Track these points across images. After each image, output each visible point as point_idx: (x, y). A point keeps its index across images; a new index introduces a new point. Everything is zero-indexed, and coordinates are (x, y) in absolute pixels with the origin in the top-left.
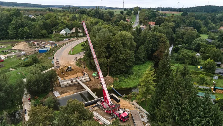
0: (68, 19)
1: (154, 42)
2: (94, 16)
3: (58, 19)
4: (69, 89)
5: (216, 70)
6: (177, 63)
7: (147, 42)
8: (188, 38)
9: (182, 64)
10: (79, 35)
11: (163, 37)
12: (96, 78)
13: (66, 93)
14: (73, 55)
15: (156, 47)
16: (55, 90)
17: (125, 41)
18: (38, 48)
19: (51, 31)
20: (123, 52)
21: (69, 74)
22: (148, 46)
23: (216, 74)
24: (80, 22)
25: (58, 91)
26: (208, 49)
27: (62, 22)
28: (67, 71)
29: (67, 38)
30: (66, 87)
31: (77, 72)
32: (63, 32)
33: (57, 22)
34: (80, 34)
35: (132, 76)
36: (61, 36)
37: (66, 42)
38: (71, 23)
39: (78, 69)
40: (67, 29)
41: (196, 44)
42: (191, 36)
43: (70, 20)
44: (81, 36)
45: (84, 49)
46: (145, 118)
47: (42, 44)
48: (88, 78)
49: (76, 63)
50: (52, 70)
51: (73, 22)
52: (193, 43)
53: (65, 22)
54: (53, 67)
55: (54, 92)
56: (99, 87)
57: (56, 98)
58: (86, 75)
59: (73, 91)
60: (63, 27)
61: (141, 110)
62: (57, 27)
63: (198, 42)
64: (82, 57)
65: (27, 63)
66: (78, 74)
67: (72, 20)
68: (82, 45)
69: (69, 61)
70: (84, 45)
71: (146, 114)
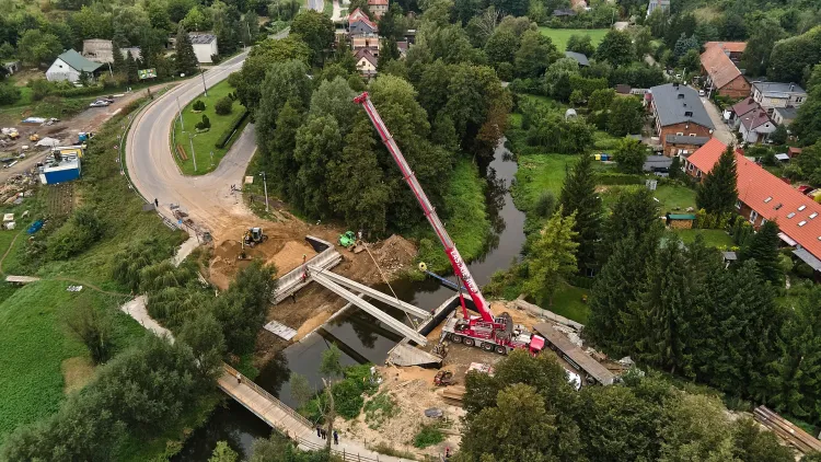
1: (473, 100)
5: (646, 163)
6: (537, 152)
8: (528, 57)
9: (550, 152)
10: (143, 77)
11: (492, 79)
13: (303, 319)
14: (203, 174)
15: (480, 114)
16: (266, 320)
18: (12, 160)
21: (266, 256)
22: (459, 113)
23: (647, 172)
24: (107, 15)
25: (277, 320)
26: (596, 95)
28: (252, 244)
30: (286, 299)
31: (281, 240)
32: (62, 69)
34: (144, 74)
36: (66, 88)
37: (109, 115)
39: (275, 230)
40: (73, 52)
41: (556, 77)
42: (536, 51)
43: (58, 7)
44: (149, 82)
45: (224, 145)
46: (574, 338)
47: (13, 139)
48: (336, 255)
49: (249, 205)
50: (196, 253)
51: (75, 15)
52: (548, 74)
53: (40, 19)
54: (187, 238)
55: (268, 327)
56: (387, 276)
57: (291, 342)
58: (327, 247)
59: (320, 309)
60: (50, 46)
61: (549, 320)
62: (13, 43)
63: (561, 72)
64: (250, 180)
65: (71, 244)
66: (287, 246)
67: (64, 6)
68: (200, 126)
69: (218, 204)
70: (207, 125)
71: (569, 326)
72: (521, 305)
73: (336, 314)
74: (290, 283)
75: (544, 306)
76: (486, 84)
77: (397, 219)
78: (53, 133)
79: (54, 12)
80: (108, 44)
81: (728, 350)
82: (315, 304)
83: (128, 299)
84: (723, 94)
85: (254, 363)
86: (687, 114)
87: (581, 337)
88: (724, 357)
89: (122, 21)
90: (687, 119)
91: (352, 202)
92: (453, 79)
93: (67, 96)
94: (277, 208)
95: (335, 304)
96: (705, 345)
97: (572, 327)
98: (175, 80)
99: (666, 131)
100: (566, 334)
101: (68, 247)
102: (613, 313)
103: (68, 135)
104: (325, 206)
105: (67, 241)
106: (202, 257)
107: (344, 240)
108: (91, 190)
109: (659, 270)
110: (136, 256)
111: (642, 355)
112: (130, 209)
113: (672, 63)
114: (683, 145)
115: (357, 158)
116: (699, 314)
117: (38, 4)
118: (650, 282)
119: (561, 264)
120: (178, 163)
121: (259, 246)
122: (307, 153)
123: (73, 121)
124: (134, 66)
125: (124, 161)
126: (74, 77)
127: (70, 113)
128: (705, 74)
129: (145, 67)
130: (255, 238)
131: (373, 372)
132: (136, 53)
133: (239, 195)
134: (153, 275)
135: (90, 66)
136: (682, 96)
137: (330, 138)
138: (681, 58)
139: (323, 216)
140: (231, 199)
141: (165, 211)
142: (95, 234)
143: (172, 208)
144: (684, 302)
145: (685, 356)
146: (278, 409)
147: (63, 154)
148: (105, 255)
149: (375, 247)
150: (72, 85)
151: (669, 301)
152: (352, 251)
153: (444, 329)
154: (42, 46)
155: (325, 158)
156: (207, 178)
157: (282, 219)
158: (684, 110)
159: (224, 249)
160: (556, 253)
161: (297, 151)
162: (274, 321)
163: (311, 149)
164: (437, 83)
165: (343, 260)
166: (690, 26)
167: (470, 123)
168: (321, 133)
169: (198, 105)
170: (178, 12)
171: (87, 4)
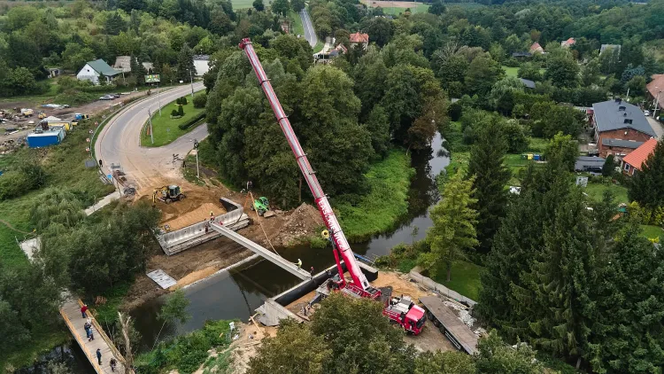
0: (92, 26)
1: (408, 95)
2: (177, 16)
3: (54, 26)
4: (197, 260)
5: (578, 162)
7: (390, 96)
8: (477, 77)
10: (148, 81)
11: (429, 79)
12: (266, 215)
13: (189, 271)
14: (158, 146)
15: (415, 108)
16: (152, 268)
17: (339, 95)
18: (15, 130)
19: (42, 69)
20: (341, 129)
21: (178, 213)
22: (394, 106)
23: (578, 171)
24: (137, 38)
25: (164, 269)
27: (76, 38)
28: (168, 200)
29: (109, 90)
30: (182, 252)
31: (198, 201)
32: (88, 73)
33: (54, 38)
34: (150, 79)
35: (371, 198)
36: (86, 85)
37: (111, 104)
38: (107, 42)
39: (197, 192)
40: (101, 61)
41: (500, 93)
42: (485, 72)
43: (103, 32)
44: (156, 85)
45: (185, 128)
46: (465, 316)
47: (27, 116)
48: (244, 216)
49: (183, 172)
50: (114, 204)
51: (114, 38)
52: (493, 90)
53: (86, 38)
54: (113, 191)
55: (152, 274)
56: (288, 240)
57: (167, 291)
58: (236, 208)
59: (210, 263)
60: (85, 56)
61: (441, 295)
62: (59, 54)
63: (505, 88)
64: (195, 152)
65: (8, 188)
66: (203, 206)
67: (108, 32)
68: (174, 113)
69: (157, 168)
70: (180, 113)
71: (462, 303)
72: (416, 278)
73: (223, 270)
74: (187, 237)
75: (437, 279)
76: (424, 82)
78: (60, 114)
79: (99, 35)
80: (129, 59)
81: (646, 341)
82: (206, 258)
86: (626, 121)
87: (473, 316)
88: (641, 351)
89: (148, 43)
90: (628, 125)
92: (390, 74)
93: (84, 91)
94: (208, 176)
95: (227, 261)
96: (617, 335)
97: (465, 304)
98: (174, 85)
99: (602, 135)
100: (456, 313)
101: (4, 190)
102: (506, 287)
103: (70, 116)
104: (244, 173)
105: (6, 185)
106: (118, 208)
107: (256, 205)
109: (559, 235)
111: (537, 340)
112: (81, 166)
113: (618, 90)
114: (620, 148)
116: (609, 293)
117: (89, 30)
118: (548, 249)
119: (456, 234)
120: (142, 135)
121: (174, 203)
122: (228, 119)
123: (81, 108)
124: (143, 73)
126: (96, 81)
127: (80, 102)
128: (652, 98)
129: (153, 73)
130: (173, 196)
131: (232, 328)
132: (147, 66)
133: (179, 164)
135: (110, 71)
136: (623, 108)
137: (250, 106)
138: (627, 84)
140: (171, 165)
141: (107, 171)
143: (114, 168)
144: (588, 275)
145: (590, 344)
147: (52, 125)
149: (285, 214)
150: (92, 84)
151: (571, 272)
152: (262, 215)
154: (79, 56)
155: (244, 124)
156: (161, 149)
158: (623, 119)
159: (141, 202)
160: (452, 222)
161: (220, 118)
162: (160, 270)
163: (232, 115)
164: (376, 79)
165: (251, 222)
166: (638, 59)
167: (404, 116)
168: (242, 102)
169: (182, 101)
170: (194, 40)
171: (125, 30)
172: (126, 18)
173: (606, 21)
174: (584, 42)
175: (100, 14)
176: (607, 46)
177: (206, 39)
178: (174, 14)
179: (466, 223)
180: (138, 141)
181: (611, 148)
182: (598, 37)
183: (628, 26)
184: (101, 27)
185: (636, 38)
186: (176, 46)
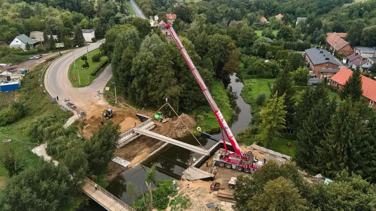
0: (11, 13)
1: (221, 50)
2: (60, 5)
4: (135, 149)
5: (309, 81)
6: (252, 78)
7: (212, 52)
8: (244, 38)
9: (260, 78)
10: (57, 47)
11: (230, 41)
12: (163, 121)
13: (134, 156)
14: (84, 86)
15: (224, 58)
16: (113, 156)
22: (214, 57)
23: (310, 86)
24: (42, 20)
25: (120, 156)
27: (4, 22)
28: (107, 118)
29: (34, 53)
30: (125, 146)
31: (123, 117)
32: (18, 43)
34: (58, 45)
36: (19, 51)
37: (38, 62)
38: (23, 23)
39: (120, 112)
40: (24, 35)
41: (258, 46)
42: (248, 35)
43: (19, 17)
44: (61, 49)
45: (95, 74)
48: (152, 123)
50: (77, 122)
51: (27, 20)
52: (255, 44)
53: (10, 21)
54: (72, 115)
55: (114, 160)
56: (180, 134)
57: (127, 168)
58: (148, 119)
59: (143, 151)
60: (13, 33)
61: (271, 155)
63: (261, 43)
64: (108, 89)
65: (8, 118)
66: (126, 119)
67: (22, 16)
68: (84, 66)
69: (90, 100)
70: (86, 66)
71: (283, 158)
72: (255, 148)
73: (152, 153)
74: (127, 137)
75: (268, 147)
76: (228, 43)
77: (185, 105)
78: (9, 70)
79: (17, 19)
80: (42, 33)
82: (141, 148)
83: (36, 146)
84: (340, 53)
85: (105, 179)
86: (327, 59)
89: (49, 23)
90: (327, 61)
91: (161, 95)
92: (211, 40)
93: (18, 54)
94: (121, 102)
95: (152, 148)
97: (285, 158)
98: (73, 48)
99: (316, 67)
101: (7, 119)
102: (311, 148)
103: (17, 71)
104: (147, 99)
105: (6, 116)
106: (79, 124)
107: (157, 116)
108: (24, 94)
110: (42, 122)
112: (44, 101)
113: (313, 42)
114: (327, 73)
115: (164, 71)
117: (9, 15)
118: (334, 128)
119: (277, 124)
120: (71, 81)
121: (111, 119)
122: (138, 70)
123: (21, 65)
124: (53, 42)
125: (43, 81)
126: (23, 47)
127: (19, 62)
128: (329, 45)
129: (59, 42)
130: (109, 115)
131: (174, 183)
132: (55, 37)
133: (102, 96)
134: (50, 131)
135: (32, 42)
136: (322, 52)
137: (150, 62)
138: (317, 39)
139: (146, 105)
140: (98, 97)
141: (62, 103)
142: (22, 113)
143: (65, 101)
144: (356, 139)
146: (118, 204)
147: (12, 77)
148: (27, 124)
149: (173, 120)
150: (22, 50)
152: (161, 122)
153: (214, 159)
154: (9, 33)
155: (147, 72)
156: (86, 88)
157: (123, 107)
158: (324, 58)
159: (92, 120)
160: (274, 118)
162: (118, 158)
163: (140, 68)
164: (202, 43)
165: (156, 126)
166: (319, 25)
167: (220, 62)
168: (145, 60)
169: (84, 58)
170: (76, 20)
171: (33, 15)
172: (33, 8)
173: (296, 5)
174: (288, 16)
175: (14, 5)
176: (300, 18)
177: (84, 20)
178: (58, 4)
179: (280, 118)
180: (70, 84)
181: (322, 73)
182: (294, 13)
183: (308, 7)
184: (18, 14)
185: (314, 14)
186: (67, 24)
